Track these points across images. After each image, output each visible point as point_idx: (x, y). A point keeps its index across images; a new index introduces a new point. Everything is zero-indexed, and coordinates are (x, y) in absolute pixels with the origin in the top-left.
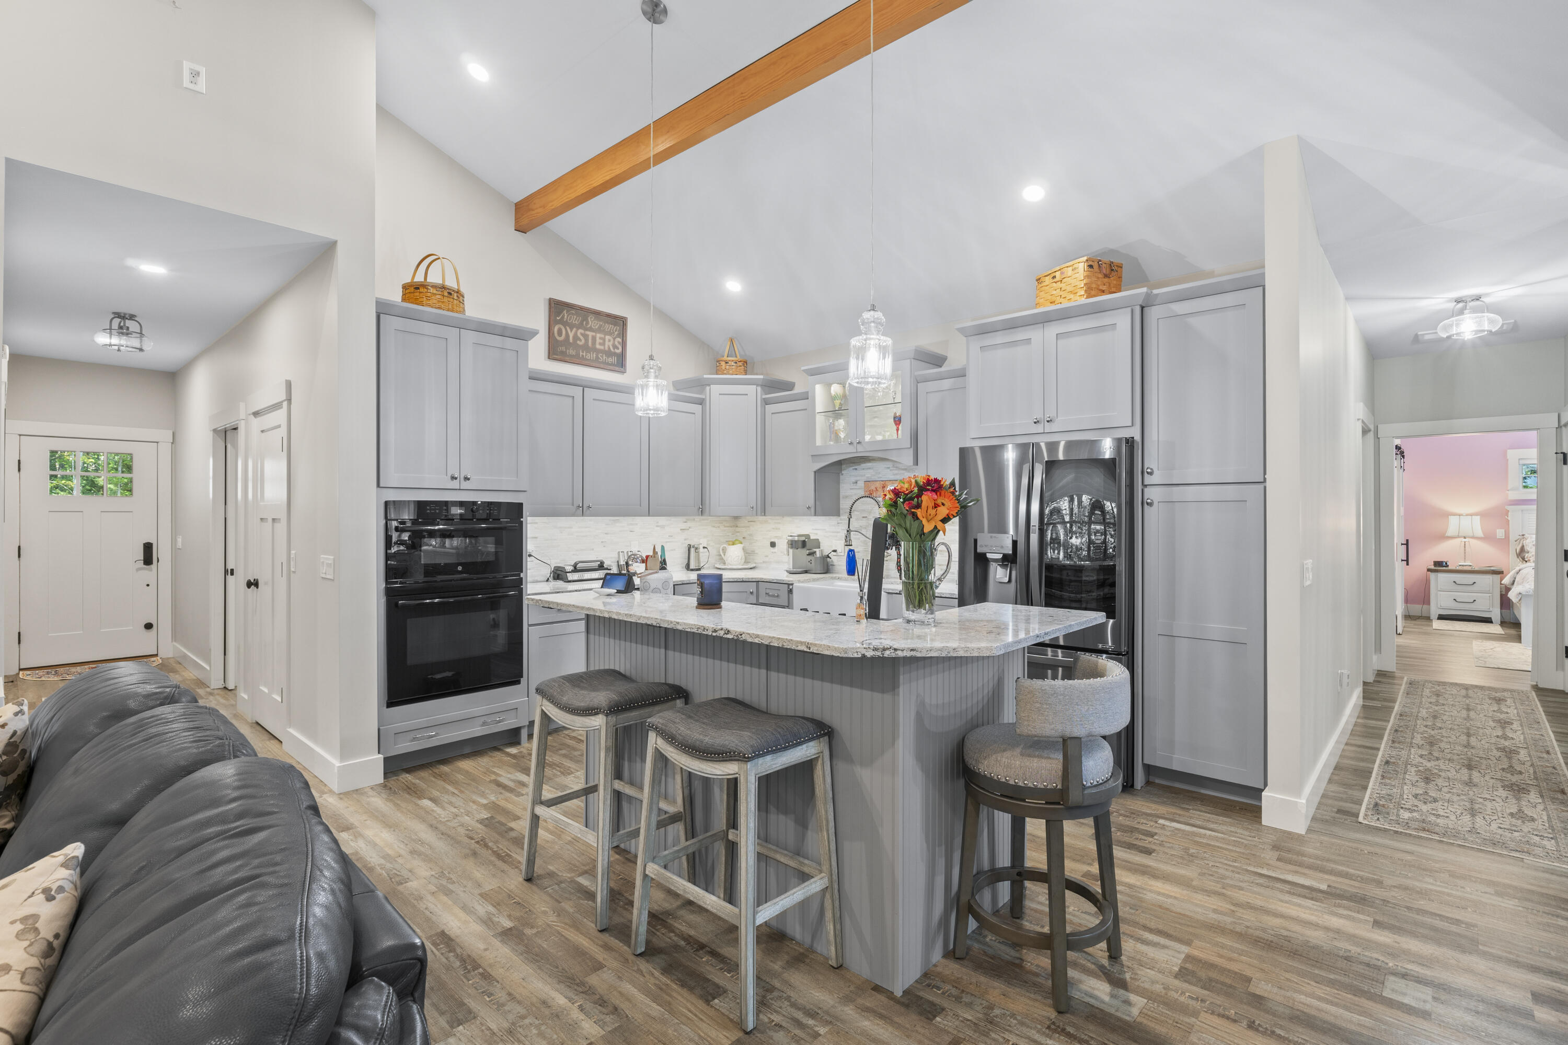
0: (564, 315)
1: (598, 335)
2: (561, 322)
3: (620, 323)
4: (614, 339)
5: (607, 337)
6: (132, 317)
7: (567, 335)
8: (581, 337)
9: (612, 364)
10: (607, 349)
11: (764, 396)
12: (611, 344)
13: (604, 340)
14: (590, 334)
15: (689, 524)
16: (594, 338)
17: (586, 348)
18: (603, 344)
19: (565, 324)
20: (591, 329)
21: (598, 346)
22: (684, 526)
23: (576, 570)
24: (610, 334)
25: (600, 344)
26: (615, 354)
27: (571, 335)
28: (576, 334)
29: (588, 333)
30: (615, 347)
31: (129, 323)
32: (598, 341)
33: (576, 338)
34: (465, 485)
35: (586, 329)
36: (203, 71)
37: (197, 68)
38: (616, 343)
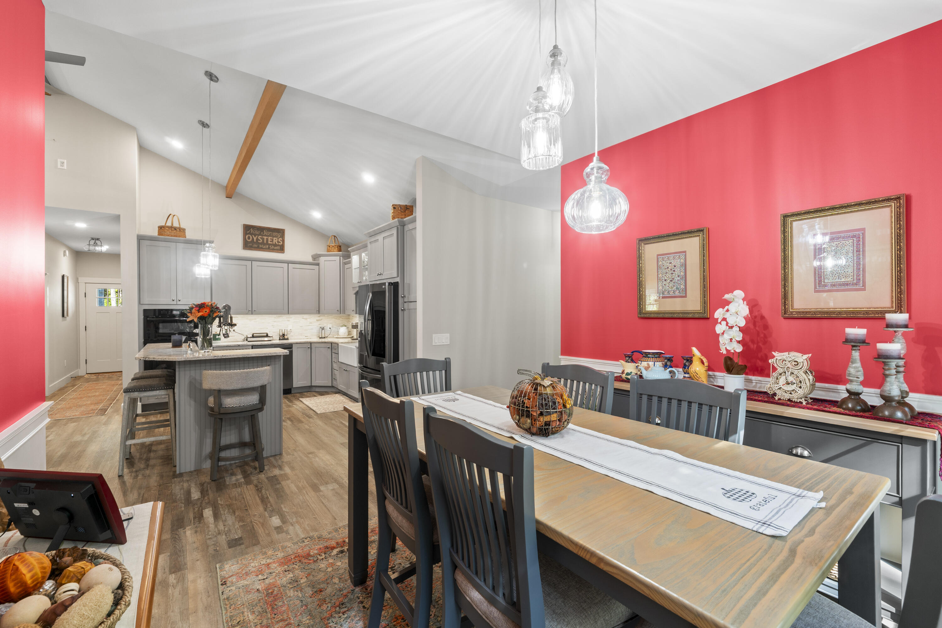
0: (251, 230)
1: (269, 238)
2: (250, 233)
3: (281, 232)
4: (278, 239)
5: (274, 238)
6: (98, 239)
7: (253, 239)
8: (260, 239)
9: (277, 250)
10: (274, 243)
11: (344, 261)
12: (276, 241)
13: (273, 240)
14: (265, 238)
15: (321, 318)
16: (267, 239)
17: (263, 243)
18: (272, 241)
19: (252, 234)
20: (265, 236)
21: (269, 242)
22: (318, 318)
23: (253, 337)
24: (276, 237)
25: (270, 241)
26: (279, 245)
27: (255, 239)
28: (257, 238)
29: (263, 237)
30: (278, 242)
31: (97, 241)
32: (269, 240)
33: (257, 239)
34: (179, 303)
35: (262, 236)
36: (65, 161)
37: (62, 160)
38: (279, 241)
